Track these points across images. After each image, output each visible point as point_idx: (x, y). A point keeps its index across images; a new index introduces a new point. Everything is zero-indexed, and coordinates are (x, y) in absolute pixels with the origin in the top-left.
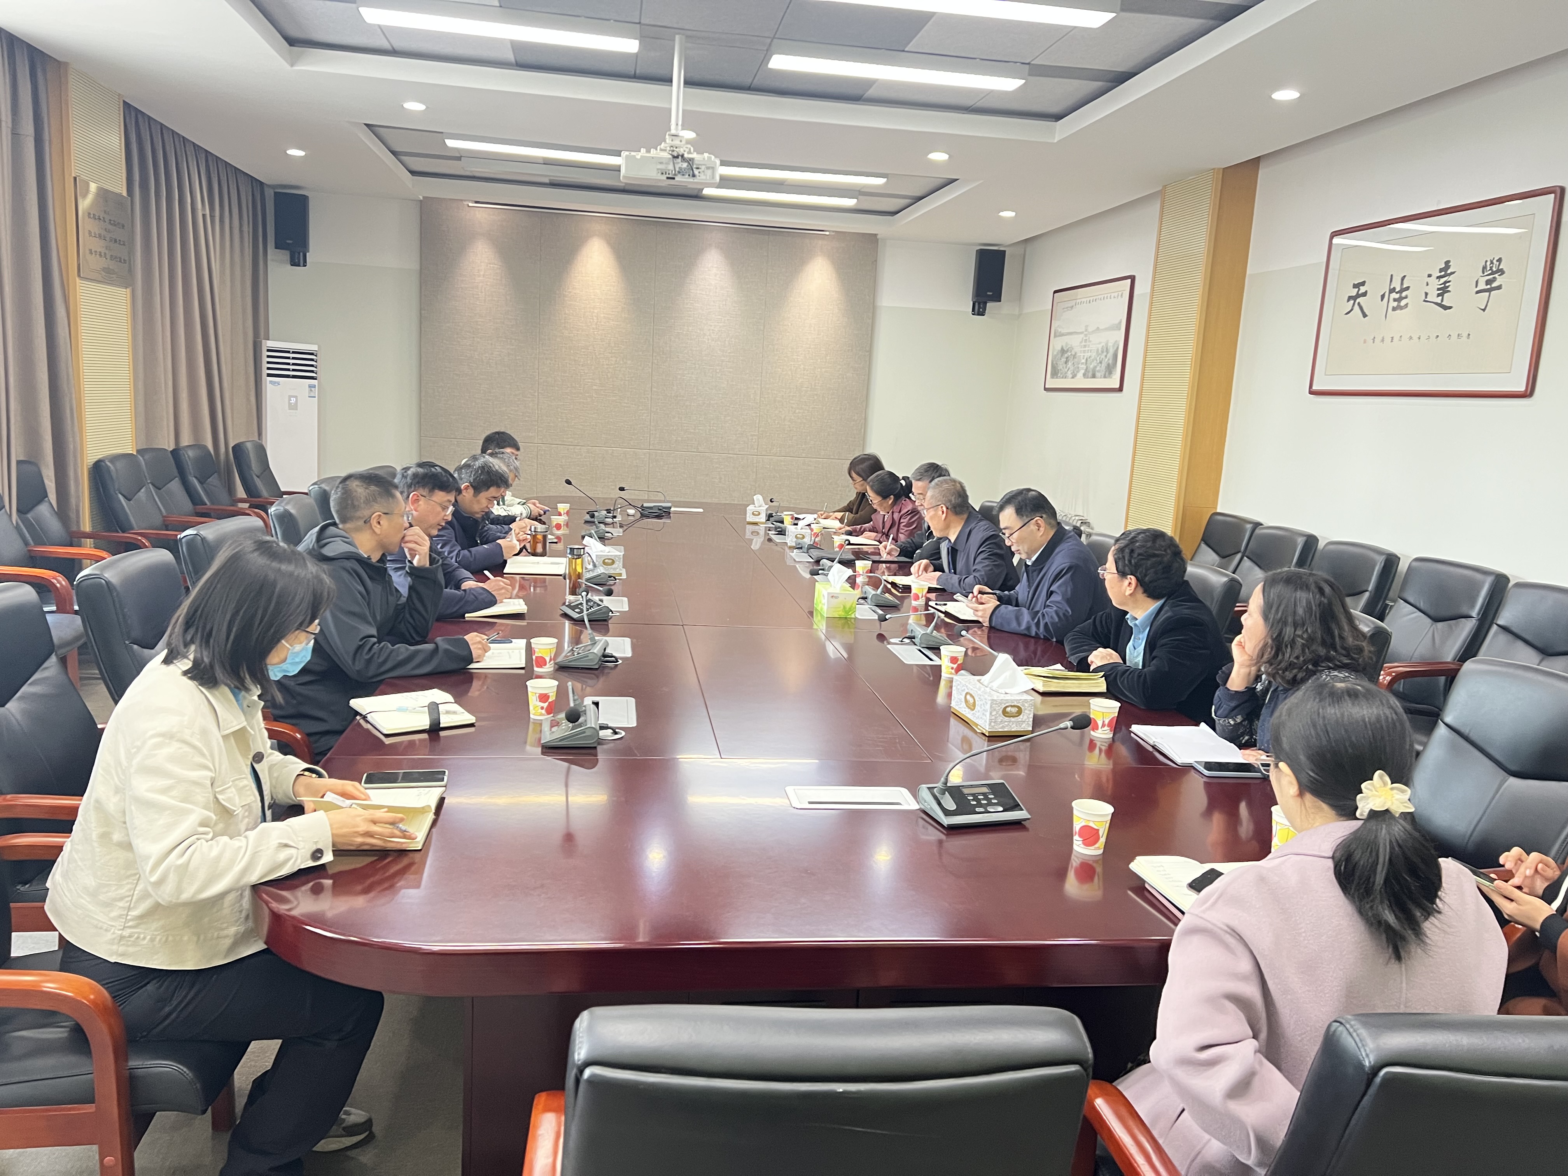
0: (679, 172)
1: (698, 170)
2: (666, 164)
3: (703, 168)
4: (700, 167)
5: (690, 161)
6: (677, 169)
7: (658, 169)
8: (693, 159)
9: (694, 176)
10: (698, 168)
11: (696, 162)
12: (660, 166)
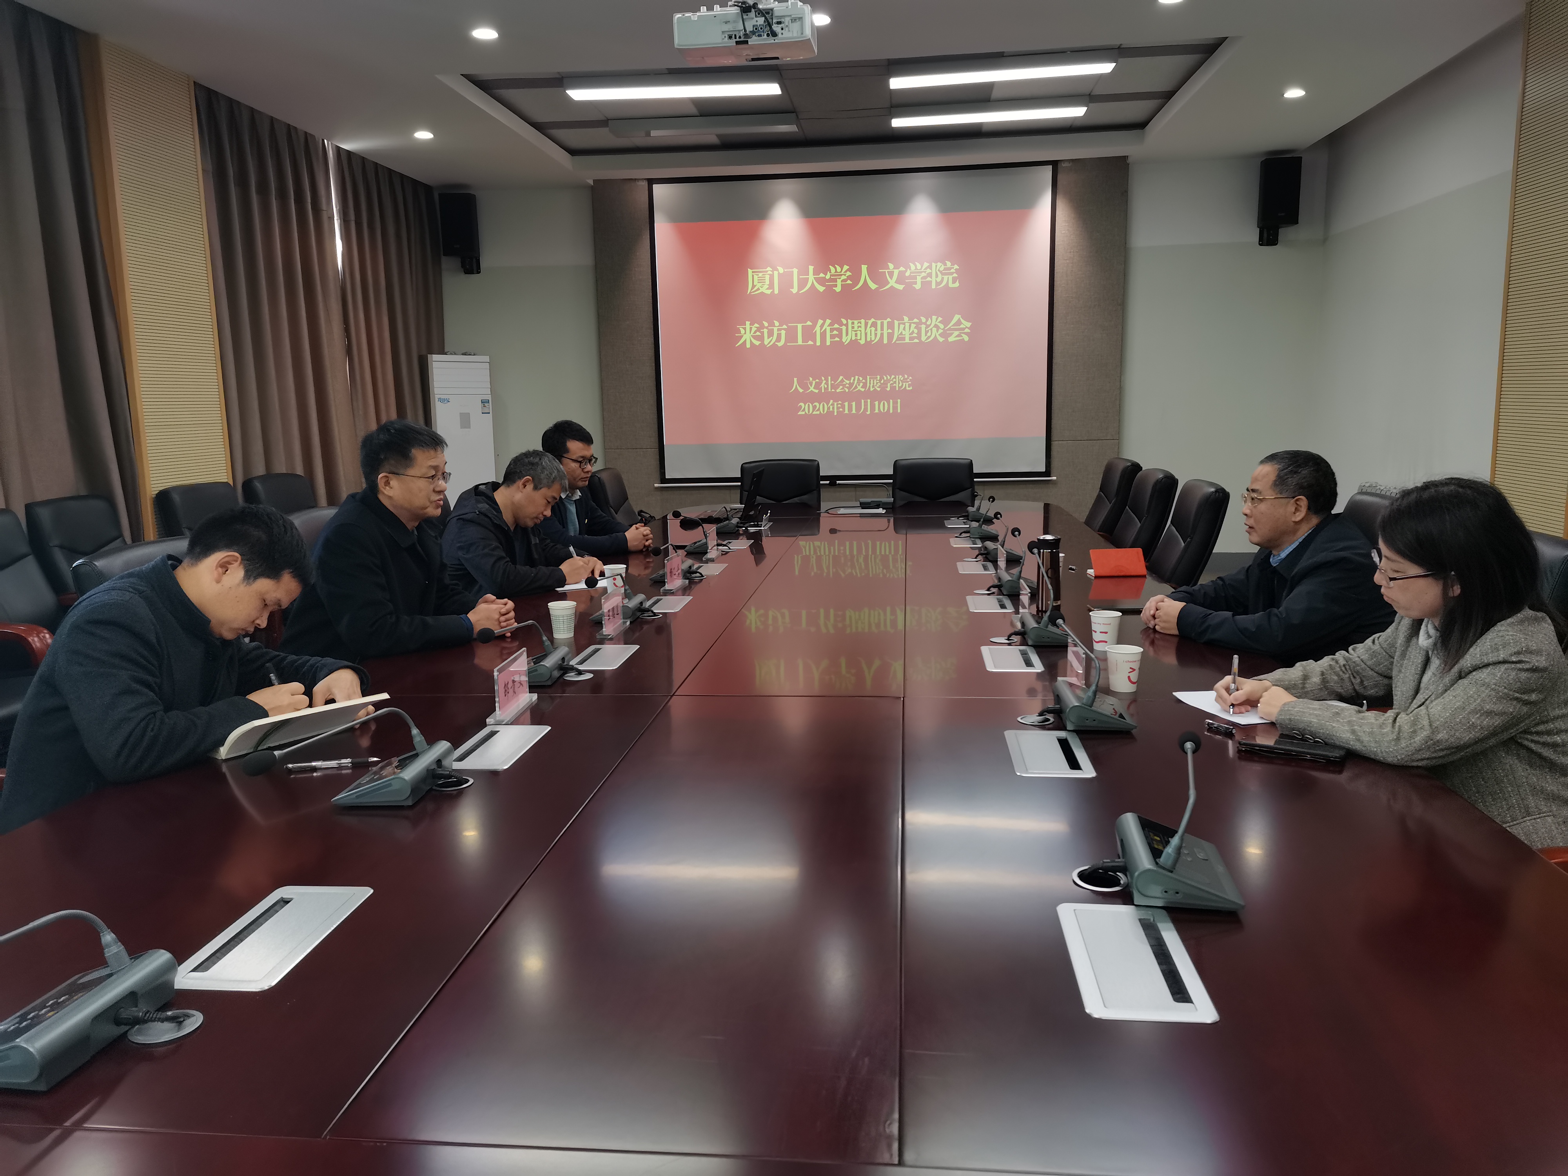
0: (753, 33)
1: (780, 26)
2: (735, 22)
3: (787, 20)
4: (783, 20)
5: (767, 14)
6: (749, 28)
7: (723, 32)
8: (772, 10)
9: (774, 34)
10: (779, 23)
11: (776, 14)
12: (727, 27)
